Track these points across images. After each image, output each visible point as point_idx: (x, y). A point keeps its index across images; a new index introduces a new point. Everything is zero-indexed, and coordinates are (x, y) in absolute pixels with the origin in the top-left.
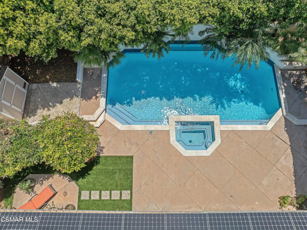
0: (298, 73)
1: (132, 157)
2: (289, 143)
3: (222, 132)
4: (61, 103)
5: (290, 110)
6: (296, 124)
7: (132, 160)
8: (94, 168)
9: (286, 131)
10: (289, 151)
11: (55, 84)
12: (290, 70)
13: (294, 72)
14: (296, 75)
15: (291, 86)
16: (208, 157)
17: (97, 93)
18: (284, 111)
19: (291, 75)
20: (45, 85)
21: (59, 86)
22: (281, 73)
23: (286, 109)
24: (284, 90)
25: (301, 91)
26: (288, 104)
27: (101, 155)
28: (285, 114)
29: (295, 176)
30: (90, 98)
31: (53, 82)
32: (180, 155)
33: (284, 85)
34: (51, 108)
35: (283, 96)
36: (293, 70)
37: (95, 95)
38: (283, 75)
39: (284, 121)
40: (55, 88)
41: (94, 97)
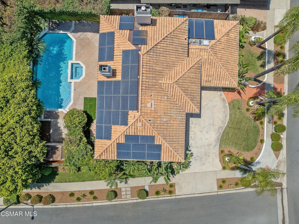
0: (51, 23)
1: (85, 98)
2: (82, 33)
3: (76, 60)
4: (60, 127)
5: (68, 30)
6: (74, 29)
7: (86, 98)
8: (88, 113)
9: (77, 33)
10: (85, 33)
11: (51, 131)
12: (49, 27)
13: (50, 24)
14: (52, 24)
15: (57, 27)
16: (86, 67)
17: (56, 113)
18: (68, 32)
19: (52, 26)
20: (51, 135)
21: (52, 129)
22: (50, 30)
23: (67, 32)
24: (59, 31)
25: (60, 24)
26: (65, 30)
27: (83, 110)
28: (69, 32)
29: (95, 33)
30: (58, 115)
31: (50, 132)
32: (84, 78)
33: (57, 30)
34: (62, 132)
35: (61, 32)
36: (49, 25)
37: (57, 113)
38: (51, 30)
39: (72, 33)
40: (53, 130)
41: (58, 114)
